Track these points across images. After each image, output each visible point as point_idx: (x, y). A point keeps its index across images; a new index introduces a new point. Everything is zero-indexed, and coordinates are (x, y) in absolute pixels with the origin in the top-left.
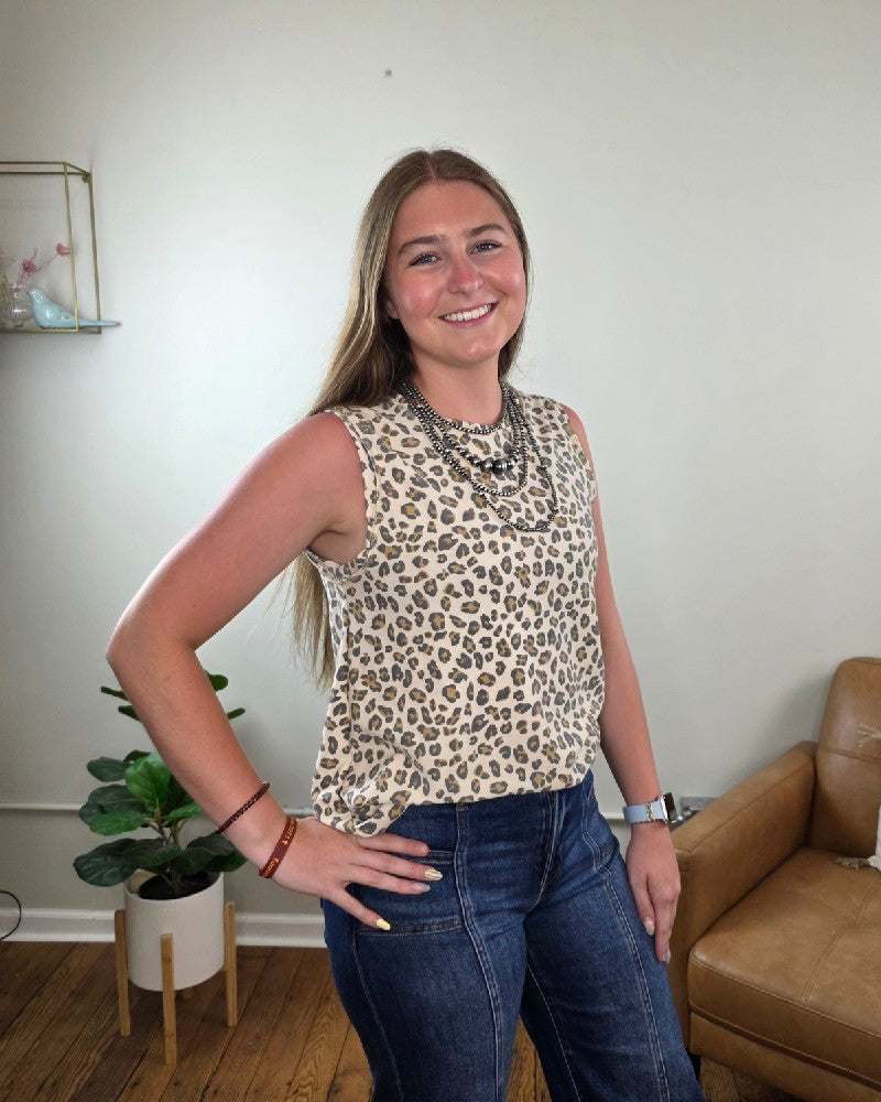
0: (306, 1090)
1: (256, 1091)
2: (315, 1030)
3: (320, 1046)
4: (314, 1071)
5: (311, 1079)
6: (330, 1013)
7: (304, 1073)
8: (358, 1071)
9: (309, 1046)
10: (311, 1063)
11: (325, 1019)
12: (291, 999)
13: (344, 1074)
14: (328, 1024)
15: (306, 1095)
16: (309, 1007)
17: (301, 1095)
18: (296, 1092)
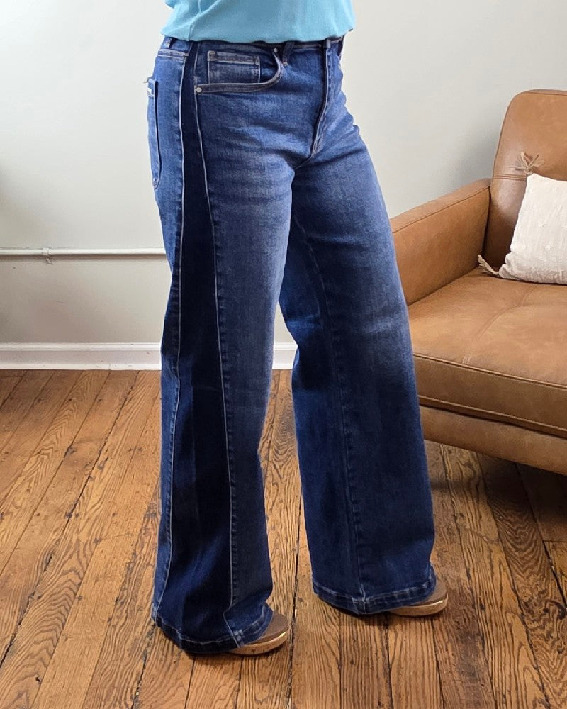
0: (45, 452)
1: (7, 453)
2: (57, 418)
3: (62, 427)
4: (56, 442)
5: (53, 446)
6: (72, 408)
7: (48, 442)
8: (91, 441)
9: (52, 427)
10: (53, 438)
11: (66, 413)
12: (39, 400)
13: (80, 442)
14: (69, 414)
15: (48, 454)
16: (54, 406)
17: (43, 454)
18: (39, 453)
